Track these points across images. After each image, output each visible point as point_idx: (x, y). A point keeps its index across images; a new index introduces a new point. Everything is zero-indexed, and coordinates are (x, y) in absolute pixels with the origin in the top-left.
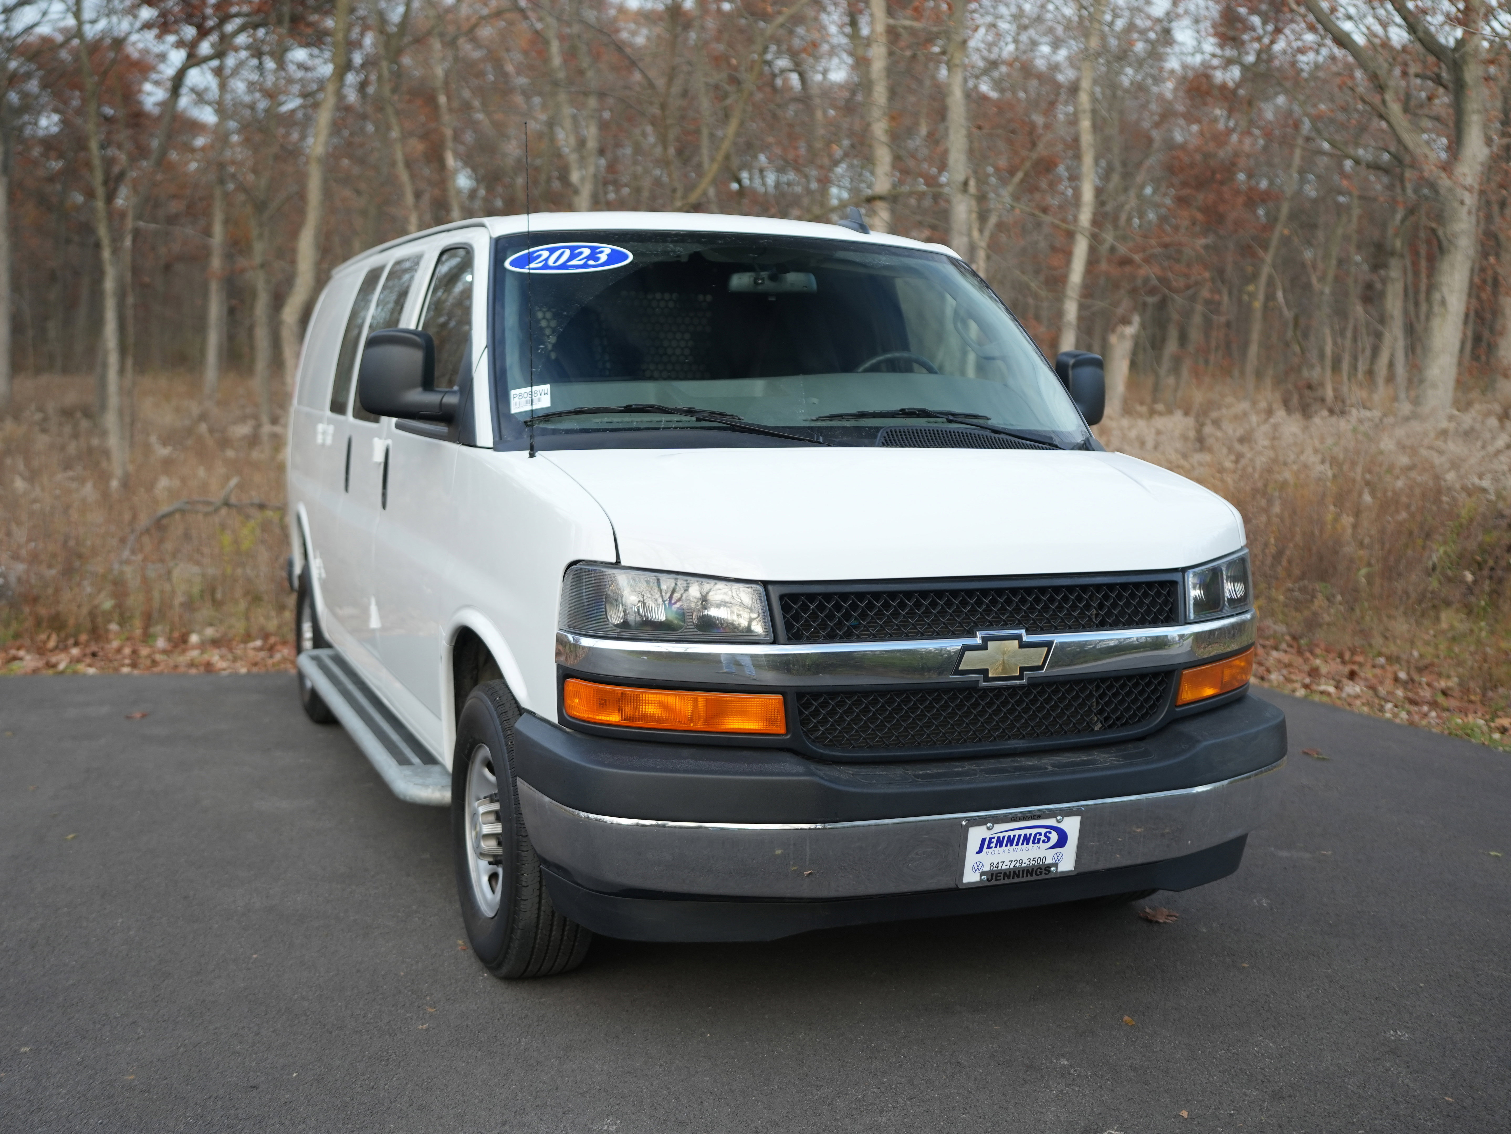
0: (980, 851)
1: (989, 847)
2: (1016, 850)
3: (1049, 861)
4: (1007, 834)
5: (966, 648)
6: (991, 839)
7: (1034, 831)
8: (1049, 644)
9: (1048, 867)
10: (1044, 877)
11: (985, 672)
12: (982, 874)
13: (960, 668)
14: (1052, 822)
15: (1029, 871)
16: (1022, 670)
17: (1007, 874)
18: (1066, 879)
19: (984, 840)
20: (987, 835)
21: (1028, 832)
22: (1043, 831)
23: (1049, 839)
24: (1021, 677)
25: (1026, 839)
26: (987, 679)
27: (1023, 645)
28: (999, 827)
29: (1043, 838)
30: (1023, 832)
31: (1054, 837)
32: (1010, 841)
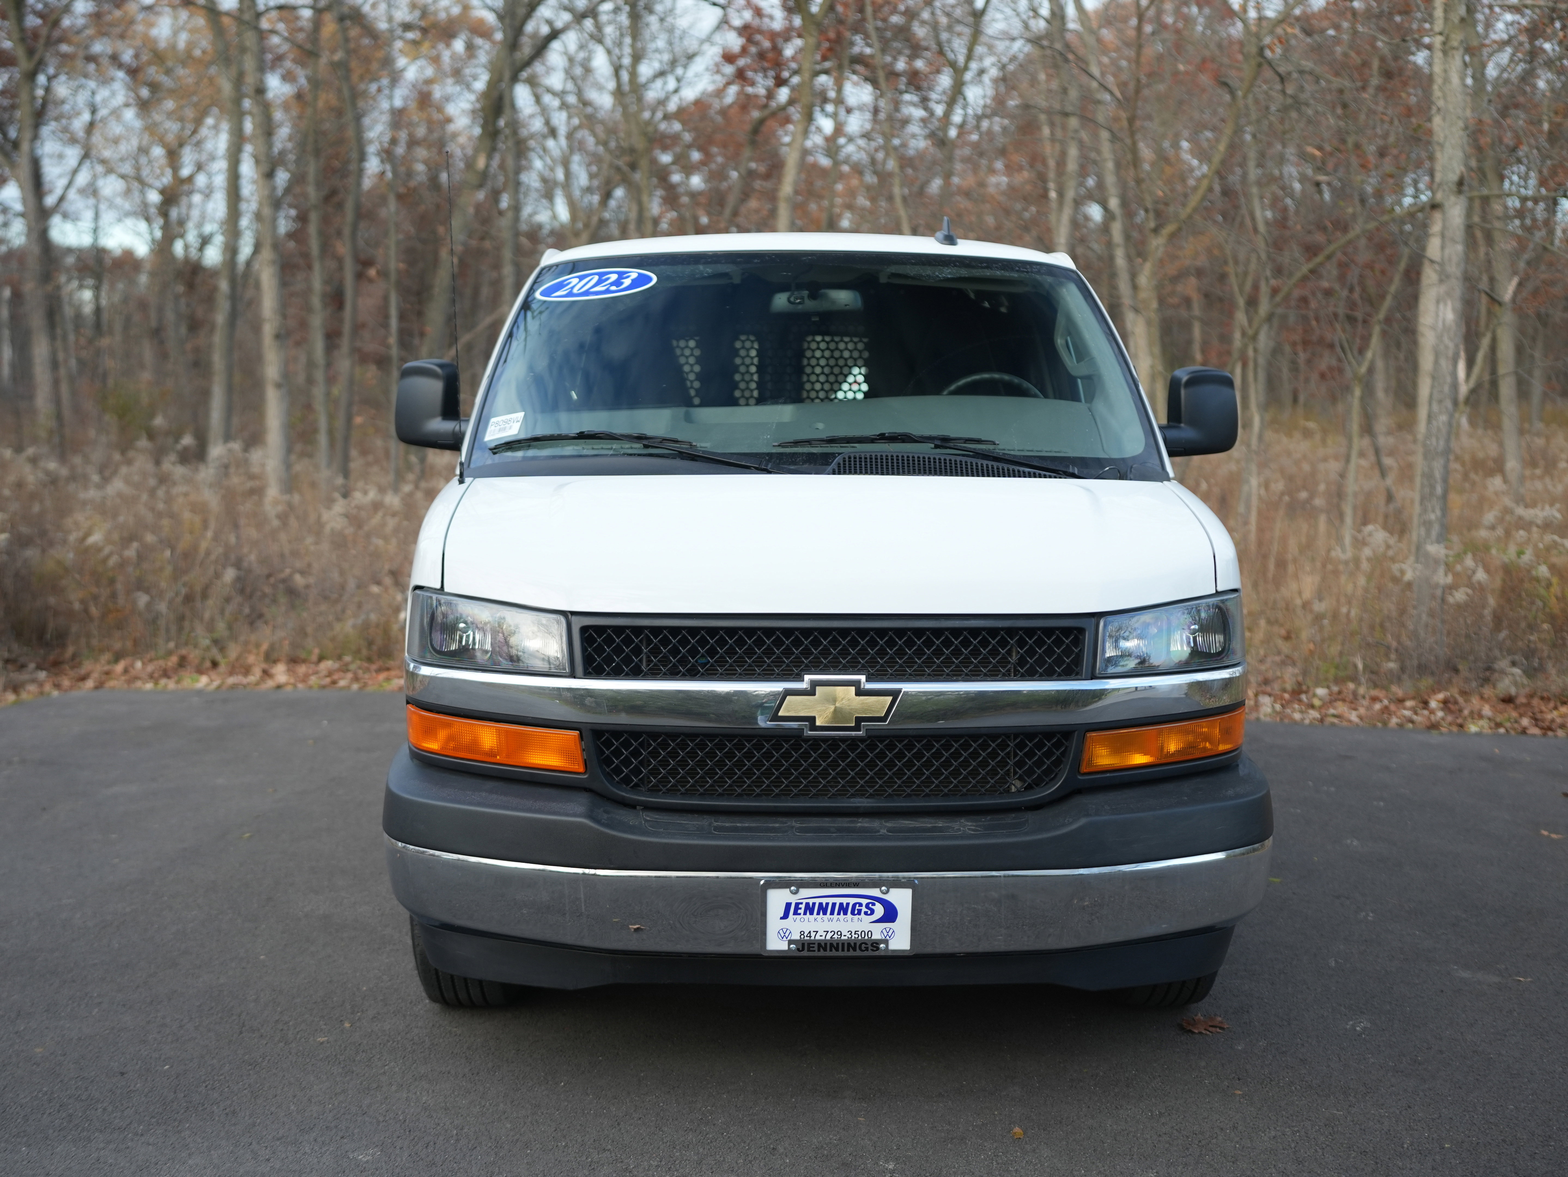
0: (785, 916)
1: (796, 913)
2: (830, 920)
3: (876, 936)
4: (817, 901)
5: (788, 693)
6: (797, 904)
7: (852, 901)
8: (895, 694)
9: (875, 944)
10: (869, 953)
11: (812, 719)
12: (790, 942)
13: (781, 714)
14: (875, 892)
15: (851, 945)
16: (859, 720)
17: (822, 945)
18: (898, 959)
19: (788, 905)
20: (793, 899)
21: (845, 901)
22: (864, 901)
23: (872, 912)
24: (857, 728)
25: (843, 909)
26: (813, 727)
27: (860, 692)
28: (805, 893)
29: (864, 909)
30: (838, 901)
31: (879, 910)
32: (823, 909)
